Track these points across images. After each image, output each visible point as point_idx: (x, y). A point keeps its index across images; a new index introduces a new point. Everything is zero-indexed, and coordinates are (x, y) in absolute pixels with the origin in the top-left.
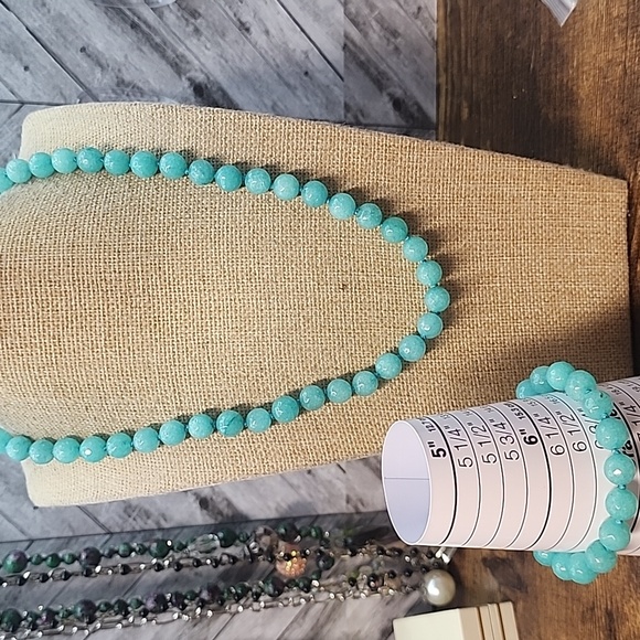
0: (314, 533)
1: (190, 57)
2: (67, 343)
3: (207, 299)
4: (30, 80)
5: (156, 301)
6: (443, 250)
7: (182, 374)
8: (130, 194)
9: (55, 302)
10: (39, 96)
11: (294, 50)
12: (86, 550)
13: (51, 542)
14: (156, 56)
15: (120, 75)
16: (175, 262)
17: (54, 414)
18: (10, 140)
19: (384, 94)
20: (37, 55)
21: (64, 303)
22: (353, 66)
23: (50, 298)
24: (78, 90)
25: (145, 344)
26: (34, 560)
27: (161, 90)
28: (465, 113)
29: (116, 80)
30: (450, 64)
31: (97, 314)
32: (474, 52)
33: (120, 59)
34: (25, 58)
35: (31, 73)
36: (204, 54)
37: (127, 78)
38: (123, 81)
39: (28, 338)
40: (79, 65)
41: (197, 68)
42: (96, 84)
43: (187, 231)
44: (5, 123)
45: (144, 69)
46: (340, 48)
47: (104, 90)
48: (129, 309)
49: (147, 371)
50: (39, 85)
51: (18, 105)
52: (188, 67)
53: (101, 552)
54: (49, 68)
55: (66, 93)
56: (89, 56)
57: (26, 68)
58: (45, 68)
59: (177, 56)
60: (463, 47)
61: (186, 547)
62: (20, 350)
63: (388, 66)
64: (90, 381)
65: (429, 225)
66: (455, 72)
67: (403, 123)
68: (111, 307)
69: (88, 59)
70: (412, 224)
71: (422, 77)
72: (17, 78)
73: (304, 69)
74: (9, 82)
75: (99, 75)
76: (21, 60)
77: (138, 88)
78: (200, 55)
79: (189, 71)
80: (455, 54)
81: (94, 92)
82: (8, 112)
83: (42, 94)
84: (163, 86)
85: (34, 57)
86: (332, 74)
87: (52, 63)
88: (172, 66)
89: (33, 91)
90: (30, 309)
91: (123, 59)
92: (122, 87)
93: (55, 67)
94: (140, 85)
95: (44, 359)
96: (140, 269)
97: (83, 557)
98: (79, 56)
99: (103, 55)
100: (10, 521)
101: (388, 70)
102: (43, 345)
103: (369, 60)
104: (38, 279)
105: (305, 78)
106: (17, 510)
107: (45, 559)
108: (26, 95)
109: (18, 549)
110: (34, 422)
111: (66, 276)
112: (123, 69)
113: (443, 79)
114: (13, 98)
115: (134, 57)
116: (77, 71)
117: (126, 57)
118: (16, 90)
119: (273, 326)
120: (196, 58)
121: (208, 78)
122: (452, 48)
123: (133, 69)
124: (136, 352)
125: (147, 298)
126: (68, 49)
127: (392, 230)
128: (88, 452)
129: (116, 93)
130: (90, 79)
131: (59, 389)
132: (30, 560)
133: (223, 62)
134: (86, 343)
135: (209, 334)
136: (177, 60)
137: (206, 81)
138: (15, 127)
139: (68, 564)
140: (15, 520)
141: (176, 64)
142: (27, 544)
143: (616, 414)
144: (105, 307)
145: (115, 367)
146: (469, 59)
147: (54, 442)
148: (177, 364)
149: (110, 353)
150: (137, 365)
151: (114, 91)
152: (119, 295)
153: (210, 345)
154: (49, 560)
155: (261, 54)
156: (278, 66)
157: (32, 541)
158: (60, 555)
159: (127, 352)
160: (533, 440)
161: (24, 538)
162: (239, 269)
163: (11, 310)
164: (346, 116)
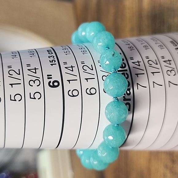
143: (125, 67)
160: (56, 84)
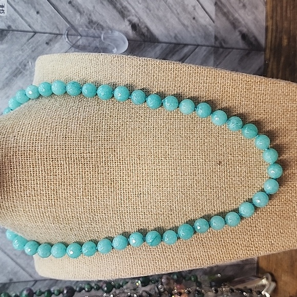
0: (193, 279)
1: (130, 8)
2: (61, 194)
3: (141, 168)
4: (40, 19)
5: (112, 170)
6: (277, 142)
7: (126, 211)
8: (98, 107)
9: (55, 170)
10: (45, 29)
11: (188, 5)
12: (67, 288)
13: (47, 282)
14: (111, 7)
15: (90, 18)
16: (123, 147)
17: (52, 232)
18: (28, 54)
19: (237, 31)
20: (44, 5)
21: (60, 171)
22: (220, 15)
23: (52, 168)
24: (66, 26)
25: (105, 194)
26: (37, 293)
27: (113, 27)
28: (285, 42)
29: (88, 20)
30: (275, 14)
31: (78, 177)
32: (292, 7)
33: (91, 8)
34: (37, 7)
35: (41, 15)
36: (138, 7)
37: (94, 19)
38: (92, 21)
39: (39, 191)
40: (67, 11)
41: (133, 14)
42: (77, 22)
43: (130, 129)
44: (25, 44)
45: (104, 14)
46: (213, 4)
47: (81, 26)
48: (97, 174)
49: (106, 209)
50: (45, 22)
51: (33, 34)
52: (128, 14)
53: (75, 288)
54: (51, 13)
55: (60, 27)
56: (73, 6)
57: (38, 13)
58: (48, 12)
59: (123, 7)
60: (284, 5)
61: (122, 286)
62: (34, 197)
63: (239, 15)
64: (73, 215)
65: (269, 127)
66: (278, 19)
67: (247, 47)
68: (86, 173)
69: (73, 8)
70: (259, 127)
71: (258, 22)
72: (32, 18)
73: (193, 16)
74: (28, 20)
75: (79, 17)
76: (35, 8)
77: (100, 25)
78: (135, 7)
79: (129, 16)
80: (279, 9)
81: (76, 27)
82: (27, 37)
83: (46, 28)
84: (114, 24)
85: (43, 6)
86: (208, 19)
87: (52, 10)
88: (119, 13)
89: (41, 26)
90: (40, 174)
91: (92, 9)
92: (92, 24)
93: (54, 12)
94: (102, 23)
95: (48, 203)
96: (103, 151)
97: (65, 292)
98: (68, 6)
99: (81, 6)
100: (24, 270)
101: (239, 17)
102: (47, 195)
103: (229, 12)
104: (45, 157)
105: (194, 21)
106: (28, 264)
107: (44, 293)
108: (37, 28)
109: (28, 286)
110: (41, 235)
111: (61, 155)
112: (92, 14)
113: (270, 23)
114: (30, 29)
115: (99, 8)
116: (66, 15)
117: (94, 7)
118: (32, 25)
119: (178, 185)
120: (133, 8)
121: (140, 20)
122: (277, 5)
123: (98, 14)
124: (100, 199)
125: (107, 168)
126: (62, 2)
127: (249, 131)
128: (72, 253)
129: (88, 28)
130: (73, 19)
131: (56, 219)
132: (35, 293)
133: (148, 11)
134: (71, 193)
135: (142, 189)
136: (123, 10)
137: (138, 22)
138: (31, 46)
139: (57, 295)
140: (27, 269)
141: (122, 11)
142: (33, 283)
144: (83, 173)
145: (88, 207)
146: (288, 12)
147: (52, 245)
148: (123, 206)
149: (85, 199)
150: (100, 206)
151: (87, 27)
152: (91, 166)
153: (142, 195)
154: (46, 294)
155: (169, 7)
156: (178, 14)
157: (36, 281)
158: (52, 290)
159: (95, 199)
161: (31, 279)
162: (160, 152)
163: (29, 175)
164: (215, 44)
